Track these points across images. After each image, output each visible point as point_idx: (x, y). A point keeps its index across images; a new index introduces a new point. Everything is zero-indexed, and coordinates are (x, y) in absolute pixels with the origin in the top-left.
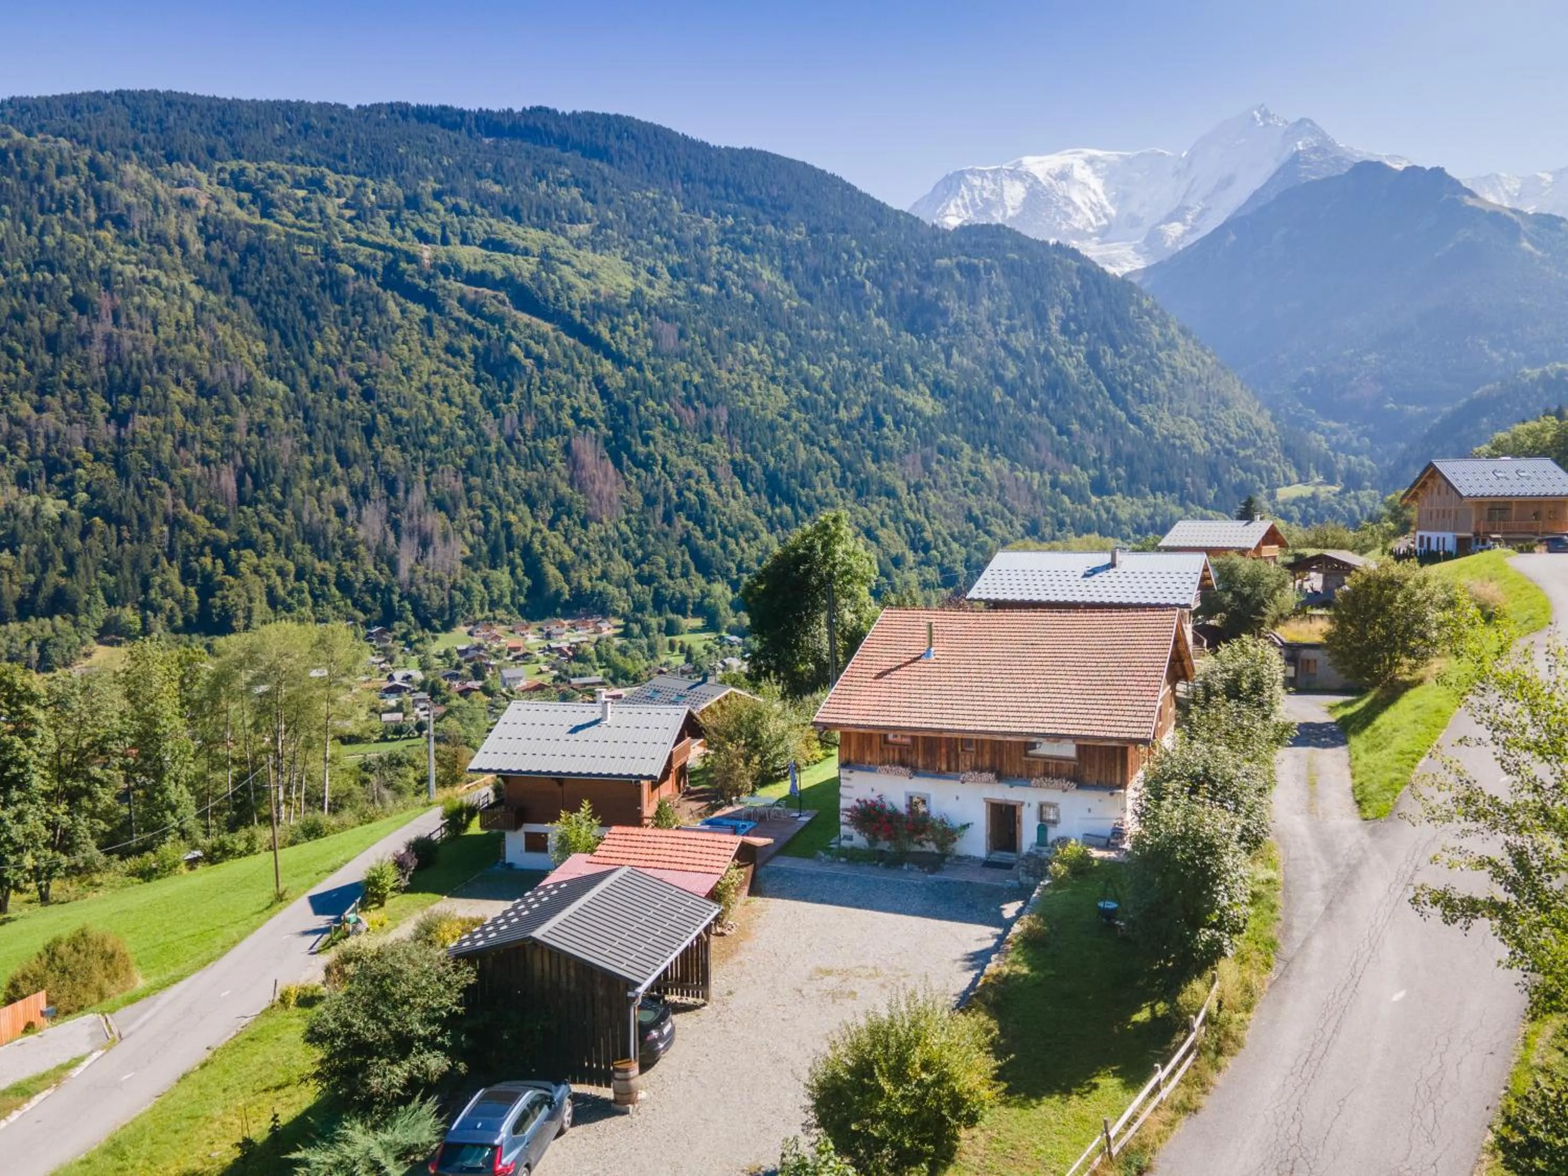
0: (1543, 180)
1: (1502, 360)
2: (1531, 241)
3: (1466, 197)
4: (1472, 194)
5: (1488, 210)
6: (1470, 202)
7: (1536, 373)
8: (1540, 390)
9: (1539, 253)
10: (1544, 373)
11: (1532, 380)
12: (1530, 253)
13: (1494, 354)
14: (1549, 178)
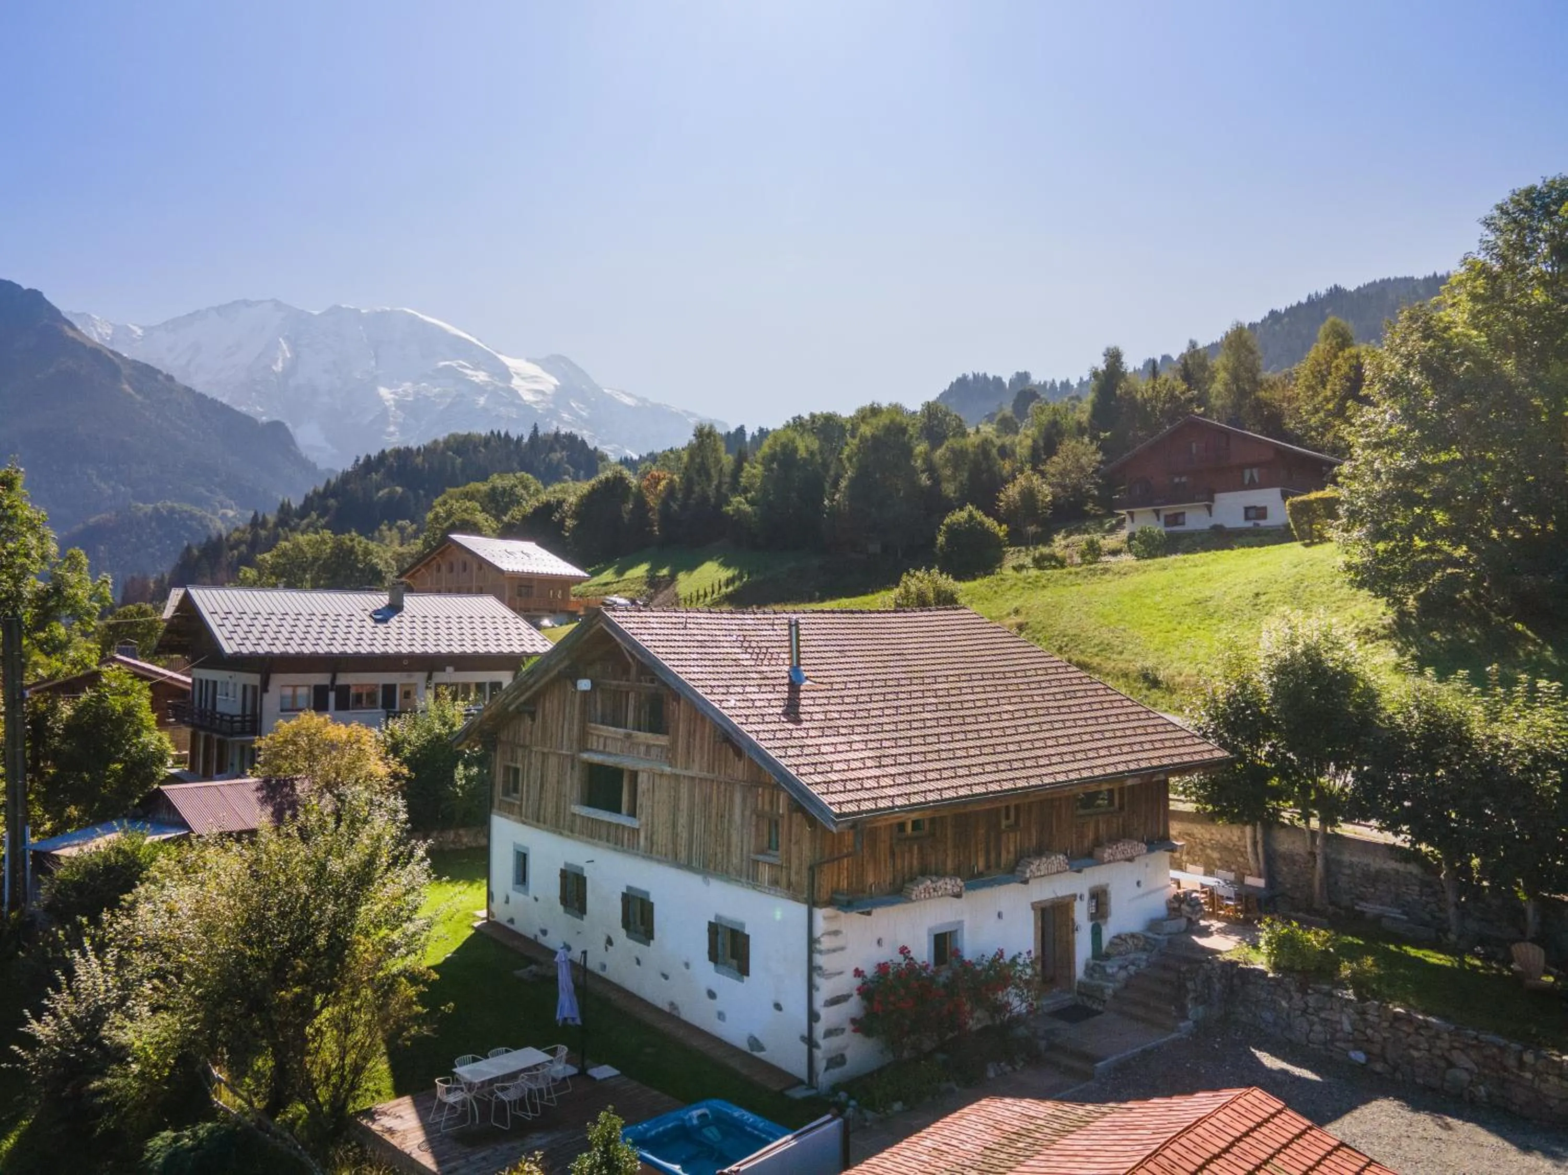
0: (134, 332)
1: (110, 491)
2: (130, 384)
3: (66, 328)
4: (72, 327)
5: (89, 345)
6: (71, 333)
7: (149, 508)
8: (153, 524)
9: (139, 398)
10: (156, 509)
11: (146, 514)
12: (130, 395)
13: (103, 485)
14: (139, 332)
